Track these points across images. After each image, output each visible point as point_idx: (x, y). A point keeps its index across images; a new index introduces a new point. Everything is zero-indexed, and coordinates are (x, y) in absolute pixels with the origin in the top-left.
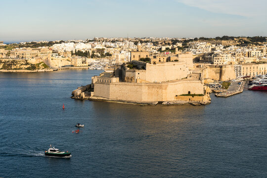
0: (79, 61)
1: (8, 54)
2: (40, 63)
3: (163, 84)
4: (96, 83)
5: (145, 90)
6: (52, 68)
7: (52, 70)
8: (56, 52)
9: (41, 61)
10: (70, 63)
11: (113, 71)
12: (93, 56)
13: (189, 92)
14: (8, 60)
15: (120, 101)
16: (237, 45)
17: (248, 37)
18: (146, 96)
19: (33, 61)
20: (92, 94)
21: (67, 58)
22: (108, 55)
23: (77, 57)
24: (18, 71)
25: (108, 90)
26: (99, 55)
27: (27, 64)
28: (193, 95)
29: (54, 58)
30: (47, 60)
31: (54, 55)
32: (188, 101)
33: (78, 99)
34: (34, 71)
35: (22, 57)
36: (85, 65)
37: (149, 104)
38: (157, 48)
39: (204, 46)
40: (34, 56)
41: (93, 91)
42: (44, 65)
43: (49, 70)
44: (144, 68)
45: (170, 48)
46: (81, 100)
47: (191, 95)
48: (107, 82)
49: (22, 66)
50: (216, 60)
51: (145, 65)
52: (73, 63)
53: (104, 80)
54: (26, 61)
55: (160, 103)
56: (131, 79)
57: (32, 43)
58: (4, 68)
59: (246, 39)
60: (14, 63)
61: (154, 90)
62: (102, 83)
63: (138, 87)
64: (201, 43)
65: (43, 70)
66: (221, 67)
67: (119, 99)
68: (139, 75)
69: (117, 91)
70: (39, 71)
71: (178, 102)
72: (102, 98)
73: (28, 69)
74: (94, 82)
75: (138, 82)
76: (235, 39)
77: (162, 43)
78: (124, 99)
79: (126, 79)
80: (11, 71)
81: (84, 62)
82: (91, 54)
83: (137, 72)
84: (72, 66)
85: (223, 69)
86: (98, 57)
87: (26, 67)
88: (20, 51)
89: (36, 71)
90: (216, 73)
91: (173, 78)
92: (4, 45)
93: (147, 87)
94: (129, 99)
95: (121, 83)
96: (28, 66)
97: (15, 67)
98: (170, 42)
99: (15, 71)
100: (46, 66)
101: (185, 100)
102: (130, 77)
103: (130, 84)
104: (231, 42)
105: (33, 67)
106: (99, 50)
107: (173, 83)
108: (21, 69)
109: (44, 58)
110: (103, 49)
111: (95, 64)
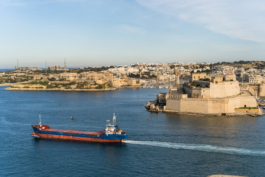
0: (134, 82)
1: (81, 77)
2: (105, 84)
3: (225, 99)
4: (168, 99)
5: (210, 104)
6: (114, 87)
7: (115, 89)
8: (115, 75)
9: (106, 82)
10: (126, 83)
11: (177, 89)
12: (143, 78)
13: (245, 106)
14: (80, 81)
15: (189, 113)
16: (255, 68)
17: (262, 62)
18: (211, 109)
19: (100, 82)
20: (165, 107)
21: (124, 79)
22: (154, 76)
23: (132, 78)
24: (89, 90)
25: (179, 104)
26: (147, 77)
27: (96, 84)
28: (250, 108)
29: (115, 79)
30: (110, 81)
31: (115, 77)
32: (246, 113)
33: (153, 112)
34: (101, 90)
35: (92, 79)
36: (139, 84)
37: (215, 116)
38: (188, 70)
39: (228, 69)
40: (100, 78)
41: (165, 105)
42: (108, 85)
43: (112, 89)
44: (208, 86)
45: (201, 71)
46: (157, 112)
47: (248, 108)
48: (177, 97)
49: (92, 86)
50: (252, 80)
51: (209, 84)
52: (129, 83)
53: (175, 97)
54: (95, 82)
55: (224, 114)
56: (198, 96)
57: (89, 68)
58: (78, 87)
59: (261, 63)
60: (85, 83)
61: (218, 104)
62: (174, 99)
63: (204, 101)
64: (226, 67)
65: (108, 89)
66: (259, 85)
67: (188, 111)
68: (204, 92)
69: (186, 105)
70: (105, 89)
71: (238, 114)
72: (173, 111)
73: (96, 88)
74: (166, 98)
75: (204, 97)
76: (253, 63)
77: (191, 67)
78: (192, 112)
79: (192, 95)
80: (83, 90)
81: (138, 82)
82: (141, 76)
83: (203, 89)
84: (129, 85)
85: (261, 87)
86: (147, 78)
87: (95, 86)
88: (89, 74)
89: (103, 89)
90: (255, 90)
91: (231, 95)
92: (68, 70)
93: (212, 102)
94: (197, 112)
95: (189, 99)
96: (97, 86)
97: (87, 87)
98: (198, 66)
99: (86, 90)
100: (110, 85)
101: (243, 112)
102: (196, 94)
103: (197, 99)
104: (250, 65)
105: (100, 87)
106: (146, 73)
107: (233, 99)
108: (91, 88)
109: (108, 79)
110: (149, 72)
111: (146, 84)
